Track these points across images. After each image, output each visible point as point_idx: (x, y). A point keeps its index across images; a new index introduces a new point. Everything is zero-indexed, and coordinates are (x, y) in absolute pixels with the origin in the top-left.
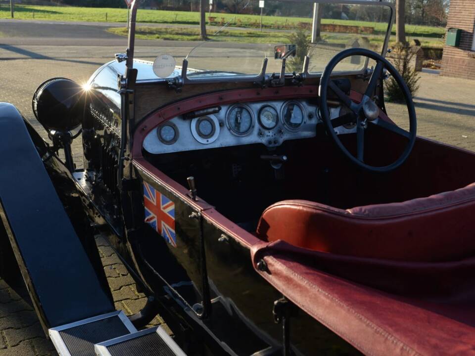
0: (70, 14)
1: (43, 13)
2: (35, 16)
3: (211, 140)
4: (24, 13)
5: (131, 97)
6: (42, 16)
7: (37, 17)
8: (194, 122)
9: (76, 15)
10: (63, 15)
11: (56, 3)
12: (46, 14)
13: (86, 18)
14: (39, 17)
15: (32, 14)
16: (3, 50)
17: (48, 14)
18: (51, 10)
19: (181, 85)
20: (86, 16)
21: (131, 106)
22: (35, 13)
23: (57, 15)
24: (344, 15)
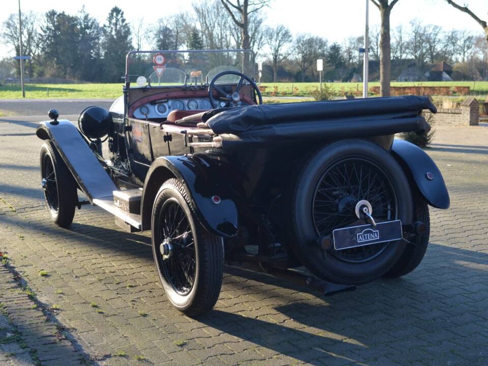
0: (91, 91)
1: (58, 92)
2: (50, 95)
3: (164, 114)
4: (36, 92)
5: (128, 94)
6: (58, 95)
7: (52, 96)
8: (156, 107)
9: (99, 92)
10: (82, 93)
11: (72, 80)
12: (62, 92)
13: (111, 95)
14: (54, 96)
15: (45, 92)
16: (22, 126)
17: (64, 92)
18: (69, 88)
19: (148, 88)
20: (110, 93)
21: (128, 98)
22: (50, 92)
23: (76, 93)
24: (445, 75)
